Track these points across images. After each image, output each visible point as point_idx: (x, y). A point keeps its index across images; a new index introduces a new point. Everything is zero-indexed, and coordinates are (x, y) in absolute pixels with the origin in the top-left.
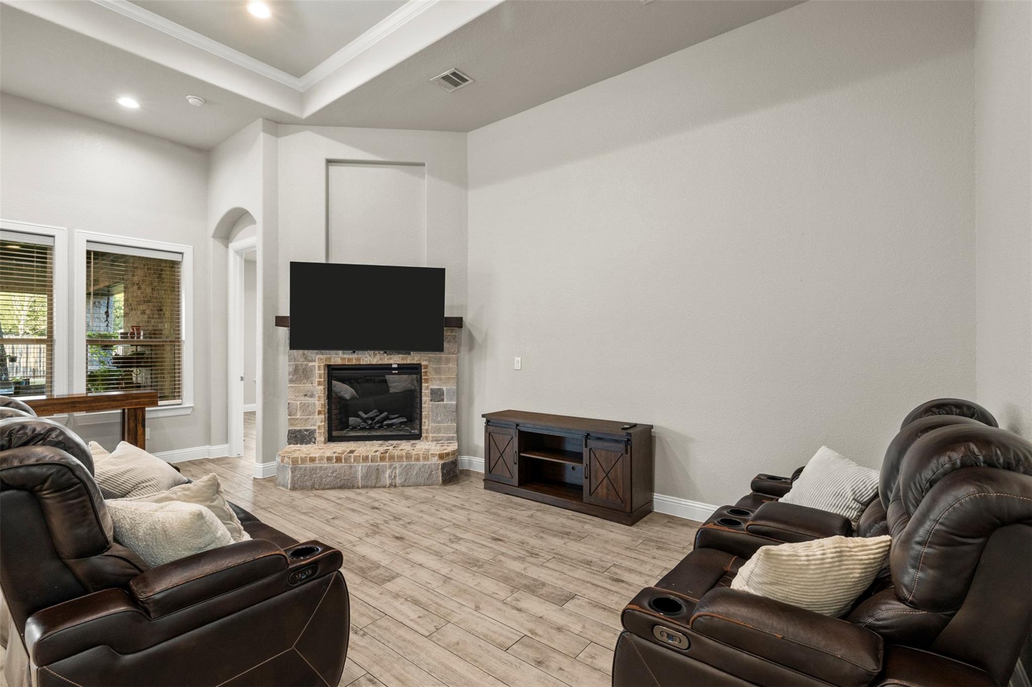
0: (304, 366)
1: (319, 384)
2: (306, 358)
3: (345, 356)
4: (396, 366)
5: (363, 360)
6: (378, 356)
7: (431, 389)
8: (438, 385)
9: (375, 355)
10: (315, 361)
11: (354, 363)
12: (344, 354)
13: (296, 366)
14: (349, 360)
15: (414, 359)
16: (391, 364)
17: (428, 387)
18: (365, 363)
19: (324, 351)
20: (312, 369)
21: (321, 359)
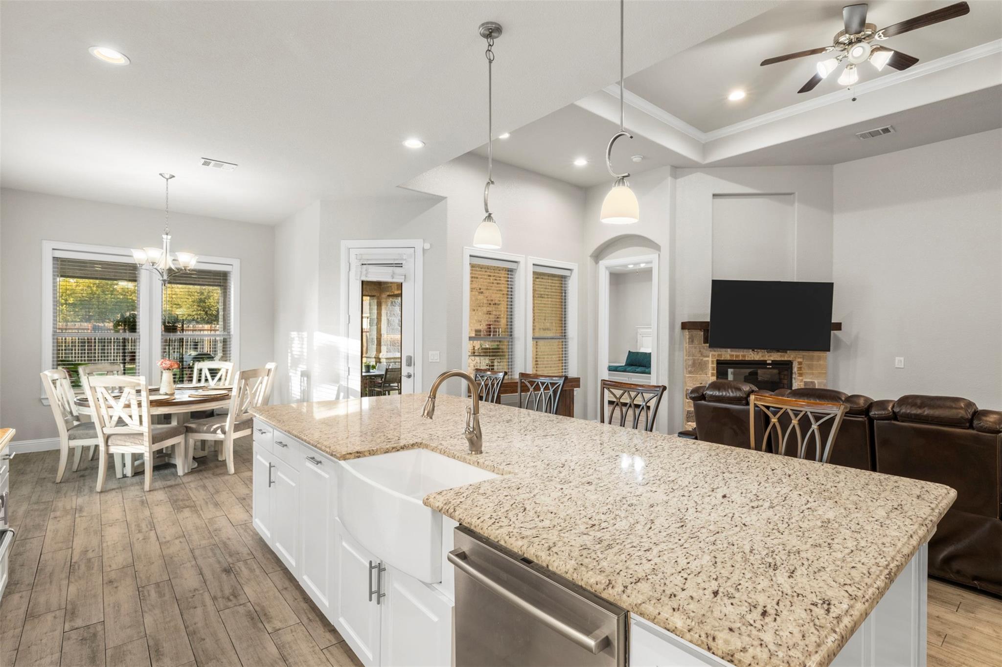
0: (699, 361)
1: (713, 375)
2: (702, 354)
3: (733, 353)
4: (770, 362)
5: (748, 357)
6: (760, 354)
7: (805, 382)
8: (811, 378)
9: (758, 353)
10: (709, 357)
11: (740, 359)
12: (732, 351)
13: (694, 360)
14: (737, 356)
15: (790, 357)
16: (766, 361)
17: (802, 379)
18: (749, 359)
19: (716, 349)
20: (706, 363)
21: (715, 355)
